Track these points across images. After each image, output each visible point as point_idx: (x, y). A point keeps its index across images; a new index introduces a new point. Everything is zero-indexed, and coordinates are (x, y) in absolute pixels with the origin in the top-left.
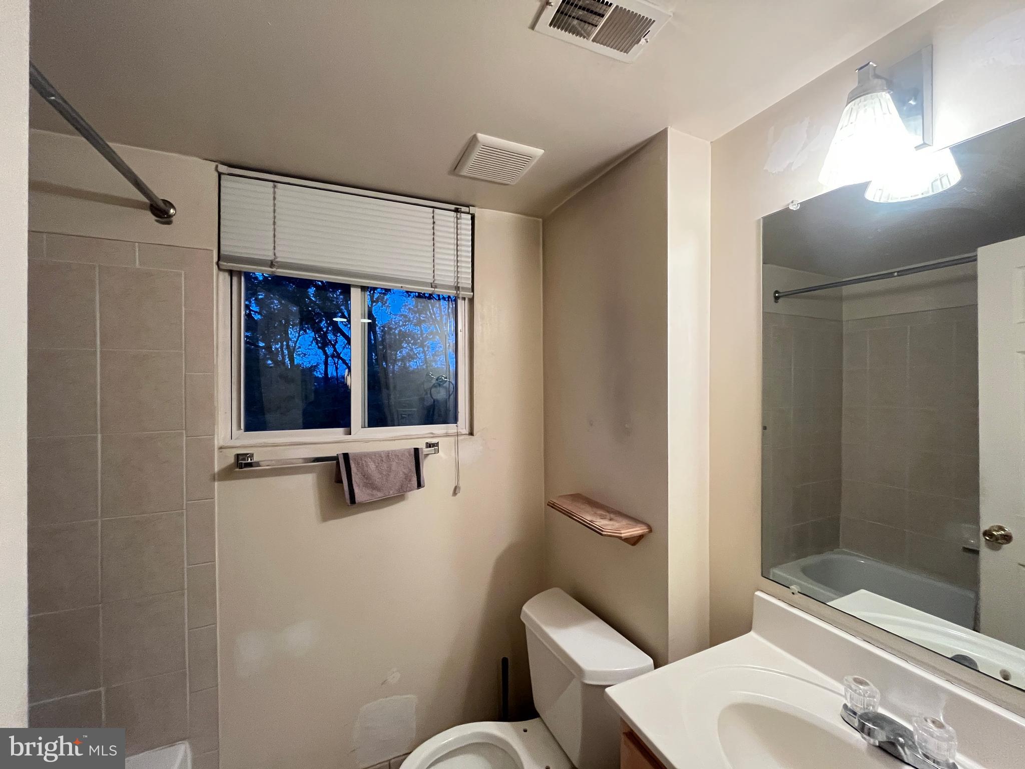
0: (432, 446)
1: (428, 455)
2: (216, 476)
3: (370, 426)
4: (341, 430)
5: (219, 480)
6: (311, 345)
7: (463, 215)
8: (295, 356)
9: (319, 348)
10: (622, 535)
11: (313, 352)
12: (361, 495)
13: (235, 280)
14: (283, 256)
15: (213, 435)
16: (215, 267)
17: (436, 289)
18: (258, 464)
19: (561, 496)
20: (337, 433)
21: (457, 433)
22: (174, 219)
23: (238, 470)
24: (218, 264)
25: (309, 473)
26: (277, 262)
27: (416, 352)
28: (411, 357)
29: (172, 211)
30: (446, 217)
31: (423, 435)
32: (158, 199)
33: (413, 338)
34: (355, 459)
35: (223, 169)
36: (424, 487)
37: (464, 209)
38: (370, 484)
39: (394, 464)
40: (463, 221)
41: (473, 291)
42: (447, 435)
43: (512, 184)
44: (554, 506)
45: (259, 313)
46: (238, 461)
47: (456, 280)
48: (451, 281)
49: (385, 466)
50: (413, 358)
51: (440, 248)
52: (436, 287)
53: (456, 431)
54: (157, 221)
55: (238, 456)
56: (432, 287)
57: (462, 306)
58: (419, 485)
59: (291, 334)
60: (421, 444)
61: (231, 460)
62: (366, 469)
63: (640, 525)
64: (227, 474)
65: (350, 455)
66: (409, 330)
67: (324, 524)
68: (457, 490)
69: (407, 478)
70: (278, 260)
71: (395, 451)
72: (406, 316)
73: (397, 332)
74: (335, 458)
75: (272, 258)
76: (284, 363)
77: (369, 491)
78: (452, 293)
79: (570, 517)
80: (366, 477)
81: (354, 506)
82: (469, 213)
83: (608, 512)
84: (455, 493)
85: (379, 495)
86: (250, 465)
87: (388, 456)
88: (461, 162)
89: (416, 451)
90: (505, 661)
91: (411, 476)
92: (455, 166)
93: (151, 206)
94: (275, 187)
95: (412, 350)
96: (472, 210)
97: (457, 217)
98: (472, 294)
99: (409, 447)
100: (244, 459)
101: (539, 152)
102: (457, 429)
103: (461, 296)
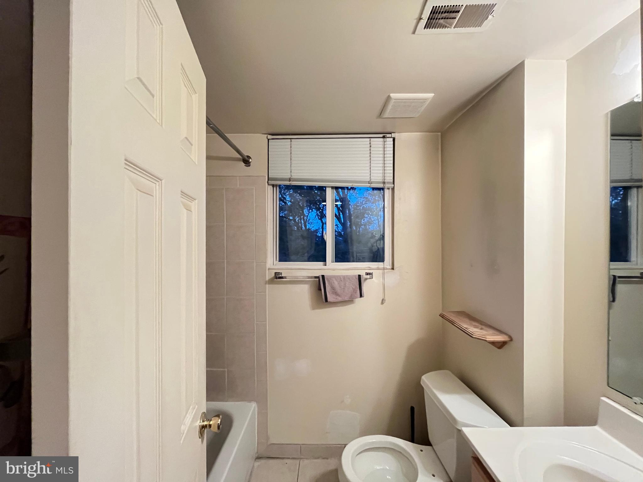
0: (369, 274)
1: (366, 279)
2: (267, 282)
3: (336, 261)
4: (322, 263)
5: (268, 284)
6: (315, 218)
7: (388, 139)
8: (307, 224)
9: (319, 219)
10: (487, 339)
11: (317, 221)
12: (330, 298)
13: (275, 188)
14: (295, 176)
15: (266, 263)
16: (267, 183)
17: (371, 185)
18: (285, 278)
19: (450, 312)
20: (320, 265)
21: (384, 267)
22: (251, 164)
23: (276, 280)
24: (268, 182)
25: (306, 284)
26: (292, 178)
27: (373, 220)
28: (370, 223)
29: (250, 160)
30: (378, 142)
31: (364, 268)
32: (245, 155)
33: (371, 211)
34: (327, 279)
35: (270, 137)
36: (363, 297)
37: (388, 135)
38: (335, 293)
39: (347, 283)
40: (387, 143)
41: (394, 183)
42: (378, 269)
43: (416, 116)
44: (443, 317)
45: (291, 201)
46: (276, 275)
47: (383, 178)
48: (380, 179)
49: (342, 284)
50: (371, 224)
51: (374, 160)
52: (371, 183)
53: (383, 267)
54: (245, 166)
55: (276, 273)
56: (369, 184)
57: (388, 193)
58: (361, 296)
59: (305, 212)
60: (363, 273)
61: (273, 275)
62: (333, 284)
63: (503, 335)
64: (271, 281)
65: (325, 277)
66: (368, 206)
67: (313, 311)
68: (384, 301)
69: (354, 291)
70: (293, 177)
71: (348, 276)
72: (367, 198)
73: (361, 208)
74: (318, 277)
75: (289, 177)
76: (302, 228)
77: (334, 296)
78: (381, 186)
79: (453, 324)
80: (333, 288)
81: (327, 303)
82: (391, 137)
83: (481, 324)
84: (382, 303)
85: (340, 299)
86: (282, 278)
87: (344, 278)
88: (384, 110)
89: (359, 276)
90: (412, 409)
91: (356, 290)
92: (380, 113)
93: (243, 159)
94: (291, 141)
95: (370, 218)
96: (393, 135)
97: (384, 141)
98: (393, 185)
99: (356, 274)
100: (278, 275)
101: (431, 95)
102: (384, 266)
103: (386, 187)
